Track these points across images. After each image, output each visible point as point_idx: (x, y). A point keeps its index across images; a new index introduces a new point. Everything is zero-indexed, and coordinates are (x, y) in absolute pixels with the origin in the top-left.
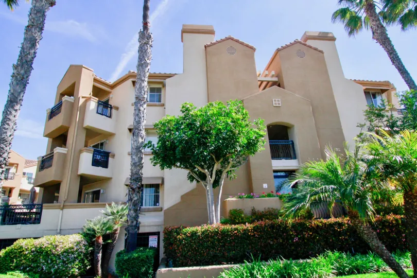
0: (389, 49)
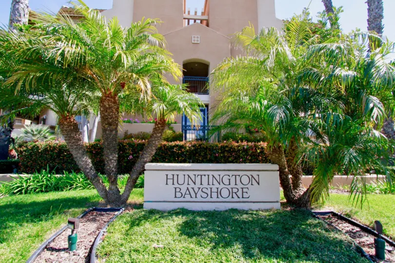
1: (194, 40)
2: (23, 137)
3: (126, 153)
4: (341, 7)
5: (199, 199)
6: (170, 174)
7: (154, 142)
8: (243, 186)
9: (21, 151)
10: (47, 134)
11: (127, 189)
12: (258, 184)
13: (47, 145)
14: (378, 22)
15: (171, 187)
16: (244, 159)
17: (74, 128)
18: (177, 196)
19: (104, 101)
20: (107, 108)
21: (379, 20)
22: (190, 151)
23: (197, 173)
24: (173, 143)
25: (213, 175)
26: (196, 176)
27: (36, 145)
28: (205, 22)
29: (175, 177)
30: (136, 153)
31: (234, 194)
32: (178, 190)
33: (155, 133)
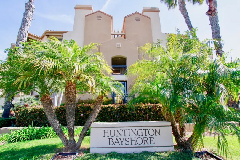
0: (185, 15)
1: (118, 46)
2: (19, 103)
3: (79, 113)
4: (197, 28)
5: (124, 145)
6: (106, 129)
7: (96, 110)
8: (150, 136)
9: (17, 113)
10: (33, 101)
11: (80, 140)
12: (160, 135)
13: (32, 109)
14: (218, 34)
15: (107, 138)
16: (149, 114)
17: (49, 103)
18: (110, 144)
19: (68, 88)
20: (69, 92)
21: (218, 33)
22: (117, 110)
23: (122, 129)
24: (107, 106)
25: (132, 130)
26: (122, 131)
27: (26, 109)
28: (123, 36)
29: (109, 132)
30: (85, 112)
31: (145, 142)
32: (111, 140)
33: (97, 104)
